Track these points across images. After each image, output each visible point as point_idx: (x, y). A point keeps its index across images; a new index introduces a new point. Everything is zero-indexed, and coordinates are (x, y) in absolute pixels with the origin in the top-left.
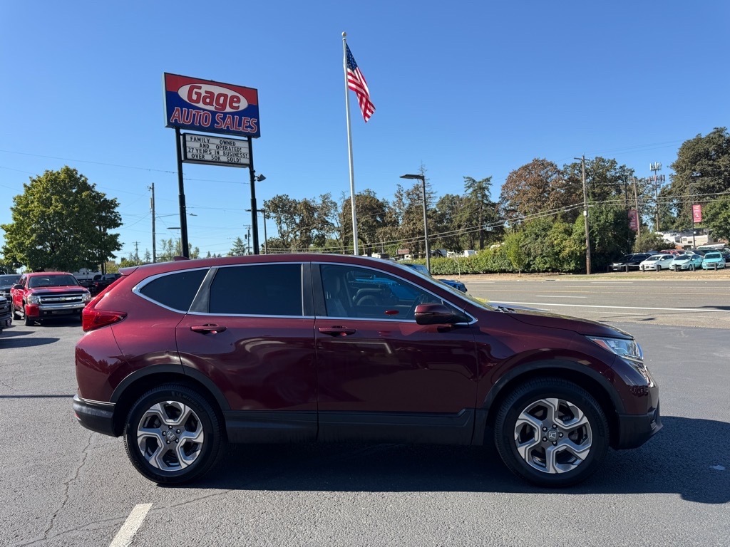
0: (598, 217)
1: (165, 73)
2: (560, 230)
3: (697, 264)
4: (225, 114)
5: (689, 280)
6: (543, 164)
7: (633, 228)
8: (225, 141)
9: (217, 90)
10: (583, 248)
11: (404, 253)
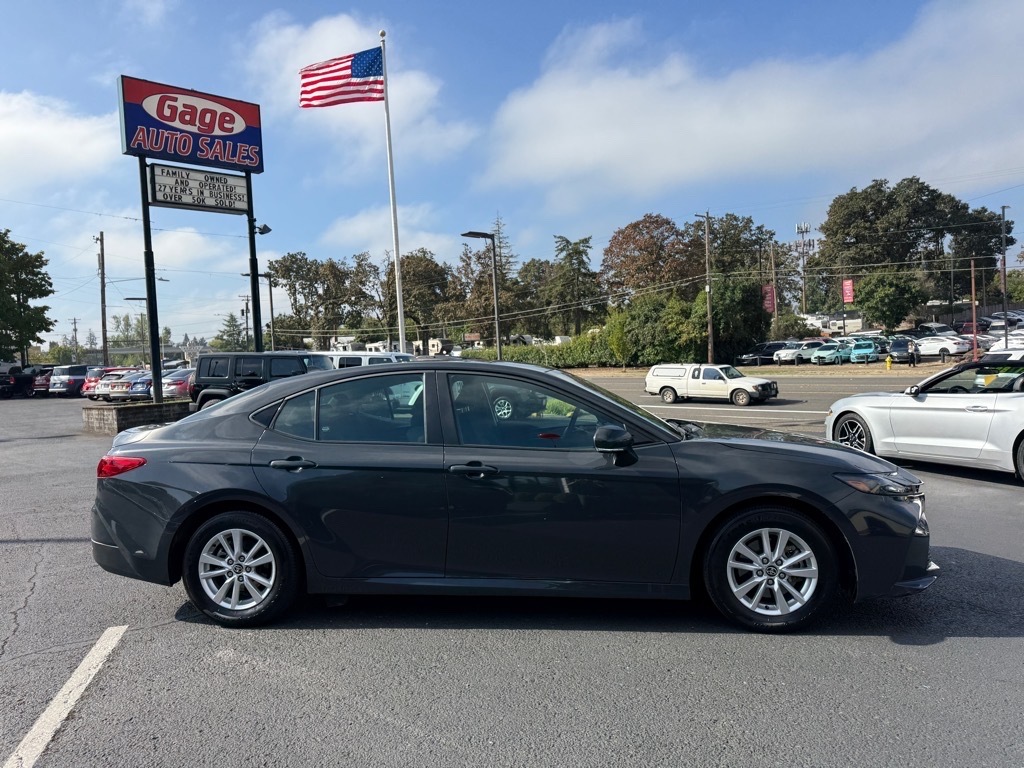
0: (723, 294)
1: (123, 76)
2: (676, 310)
3: (844, 357)
4: (214, 138)
5: (833, 376)
6: (657, 222)
7: (768, 308)
8: (211, 177)
9: (201, 104)
10: (704, 334)
11: (473, 339)
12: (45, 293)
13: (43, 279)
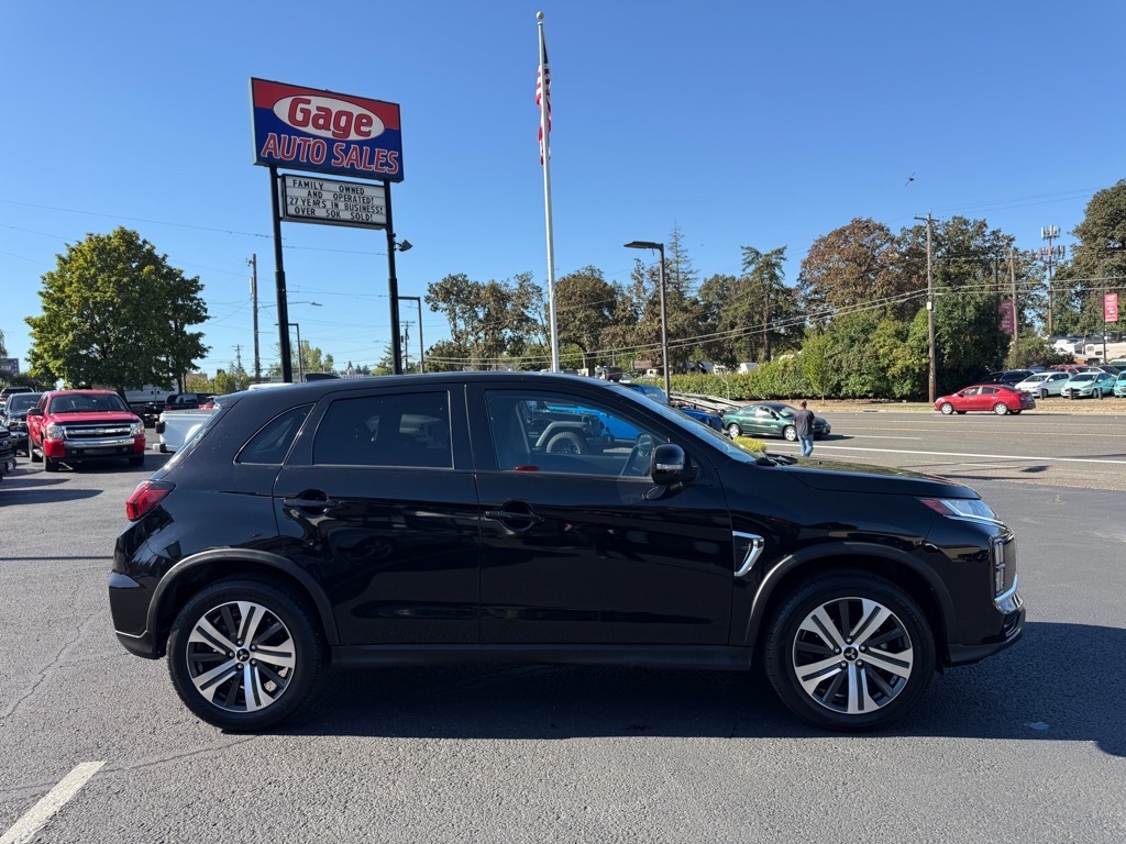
0: (950, 312)
1: (253, 79)
2: (888, 332)
3: (1106, 389)
4: (349, 143)
5: (1090, 413)
6: (866, 227)
7: (1006, 329)
8: (347, 188)
9: (336, 106)
10: (924, 361)
11: (643, 367)
12: (201, 319)
13: (198, 305)
